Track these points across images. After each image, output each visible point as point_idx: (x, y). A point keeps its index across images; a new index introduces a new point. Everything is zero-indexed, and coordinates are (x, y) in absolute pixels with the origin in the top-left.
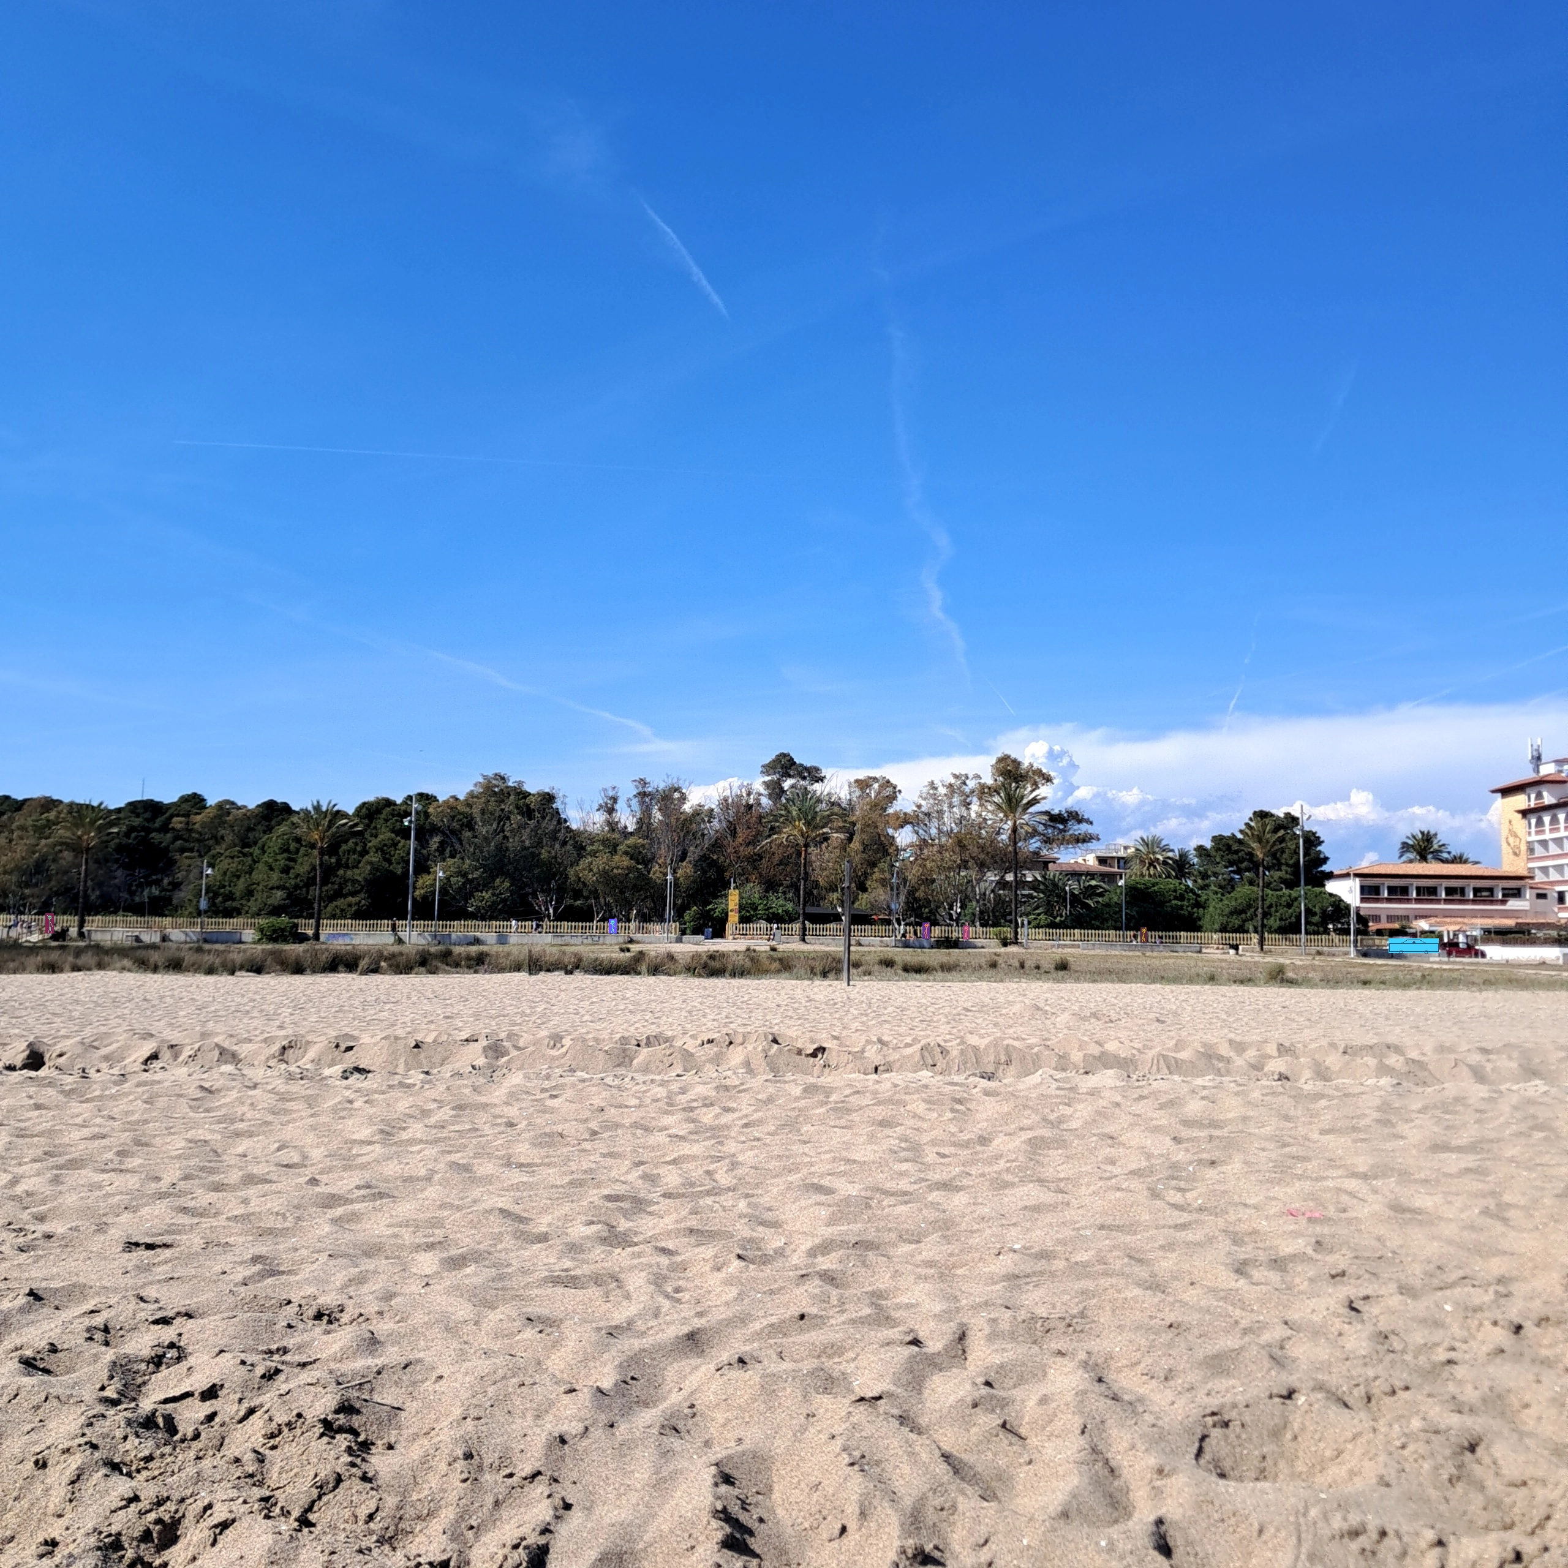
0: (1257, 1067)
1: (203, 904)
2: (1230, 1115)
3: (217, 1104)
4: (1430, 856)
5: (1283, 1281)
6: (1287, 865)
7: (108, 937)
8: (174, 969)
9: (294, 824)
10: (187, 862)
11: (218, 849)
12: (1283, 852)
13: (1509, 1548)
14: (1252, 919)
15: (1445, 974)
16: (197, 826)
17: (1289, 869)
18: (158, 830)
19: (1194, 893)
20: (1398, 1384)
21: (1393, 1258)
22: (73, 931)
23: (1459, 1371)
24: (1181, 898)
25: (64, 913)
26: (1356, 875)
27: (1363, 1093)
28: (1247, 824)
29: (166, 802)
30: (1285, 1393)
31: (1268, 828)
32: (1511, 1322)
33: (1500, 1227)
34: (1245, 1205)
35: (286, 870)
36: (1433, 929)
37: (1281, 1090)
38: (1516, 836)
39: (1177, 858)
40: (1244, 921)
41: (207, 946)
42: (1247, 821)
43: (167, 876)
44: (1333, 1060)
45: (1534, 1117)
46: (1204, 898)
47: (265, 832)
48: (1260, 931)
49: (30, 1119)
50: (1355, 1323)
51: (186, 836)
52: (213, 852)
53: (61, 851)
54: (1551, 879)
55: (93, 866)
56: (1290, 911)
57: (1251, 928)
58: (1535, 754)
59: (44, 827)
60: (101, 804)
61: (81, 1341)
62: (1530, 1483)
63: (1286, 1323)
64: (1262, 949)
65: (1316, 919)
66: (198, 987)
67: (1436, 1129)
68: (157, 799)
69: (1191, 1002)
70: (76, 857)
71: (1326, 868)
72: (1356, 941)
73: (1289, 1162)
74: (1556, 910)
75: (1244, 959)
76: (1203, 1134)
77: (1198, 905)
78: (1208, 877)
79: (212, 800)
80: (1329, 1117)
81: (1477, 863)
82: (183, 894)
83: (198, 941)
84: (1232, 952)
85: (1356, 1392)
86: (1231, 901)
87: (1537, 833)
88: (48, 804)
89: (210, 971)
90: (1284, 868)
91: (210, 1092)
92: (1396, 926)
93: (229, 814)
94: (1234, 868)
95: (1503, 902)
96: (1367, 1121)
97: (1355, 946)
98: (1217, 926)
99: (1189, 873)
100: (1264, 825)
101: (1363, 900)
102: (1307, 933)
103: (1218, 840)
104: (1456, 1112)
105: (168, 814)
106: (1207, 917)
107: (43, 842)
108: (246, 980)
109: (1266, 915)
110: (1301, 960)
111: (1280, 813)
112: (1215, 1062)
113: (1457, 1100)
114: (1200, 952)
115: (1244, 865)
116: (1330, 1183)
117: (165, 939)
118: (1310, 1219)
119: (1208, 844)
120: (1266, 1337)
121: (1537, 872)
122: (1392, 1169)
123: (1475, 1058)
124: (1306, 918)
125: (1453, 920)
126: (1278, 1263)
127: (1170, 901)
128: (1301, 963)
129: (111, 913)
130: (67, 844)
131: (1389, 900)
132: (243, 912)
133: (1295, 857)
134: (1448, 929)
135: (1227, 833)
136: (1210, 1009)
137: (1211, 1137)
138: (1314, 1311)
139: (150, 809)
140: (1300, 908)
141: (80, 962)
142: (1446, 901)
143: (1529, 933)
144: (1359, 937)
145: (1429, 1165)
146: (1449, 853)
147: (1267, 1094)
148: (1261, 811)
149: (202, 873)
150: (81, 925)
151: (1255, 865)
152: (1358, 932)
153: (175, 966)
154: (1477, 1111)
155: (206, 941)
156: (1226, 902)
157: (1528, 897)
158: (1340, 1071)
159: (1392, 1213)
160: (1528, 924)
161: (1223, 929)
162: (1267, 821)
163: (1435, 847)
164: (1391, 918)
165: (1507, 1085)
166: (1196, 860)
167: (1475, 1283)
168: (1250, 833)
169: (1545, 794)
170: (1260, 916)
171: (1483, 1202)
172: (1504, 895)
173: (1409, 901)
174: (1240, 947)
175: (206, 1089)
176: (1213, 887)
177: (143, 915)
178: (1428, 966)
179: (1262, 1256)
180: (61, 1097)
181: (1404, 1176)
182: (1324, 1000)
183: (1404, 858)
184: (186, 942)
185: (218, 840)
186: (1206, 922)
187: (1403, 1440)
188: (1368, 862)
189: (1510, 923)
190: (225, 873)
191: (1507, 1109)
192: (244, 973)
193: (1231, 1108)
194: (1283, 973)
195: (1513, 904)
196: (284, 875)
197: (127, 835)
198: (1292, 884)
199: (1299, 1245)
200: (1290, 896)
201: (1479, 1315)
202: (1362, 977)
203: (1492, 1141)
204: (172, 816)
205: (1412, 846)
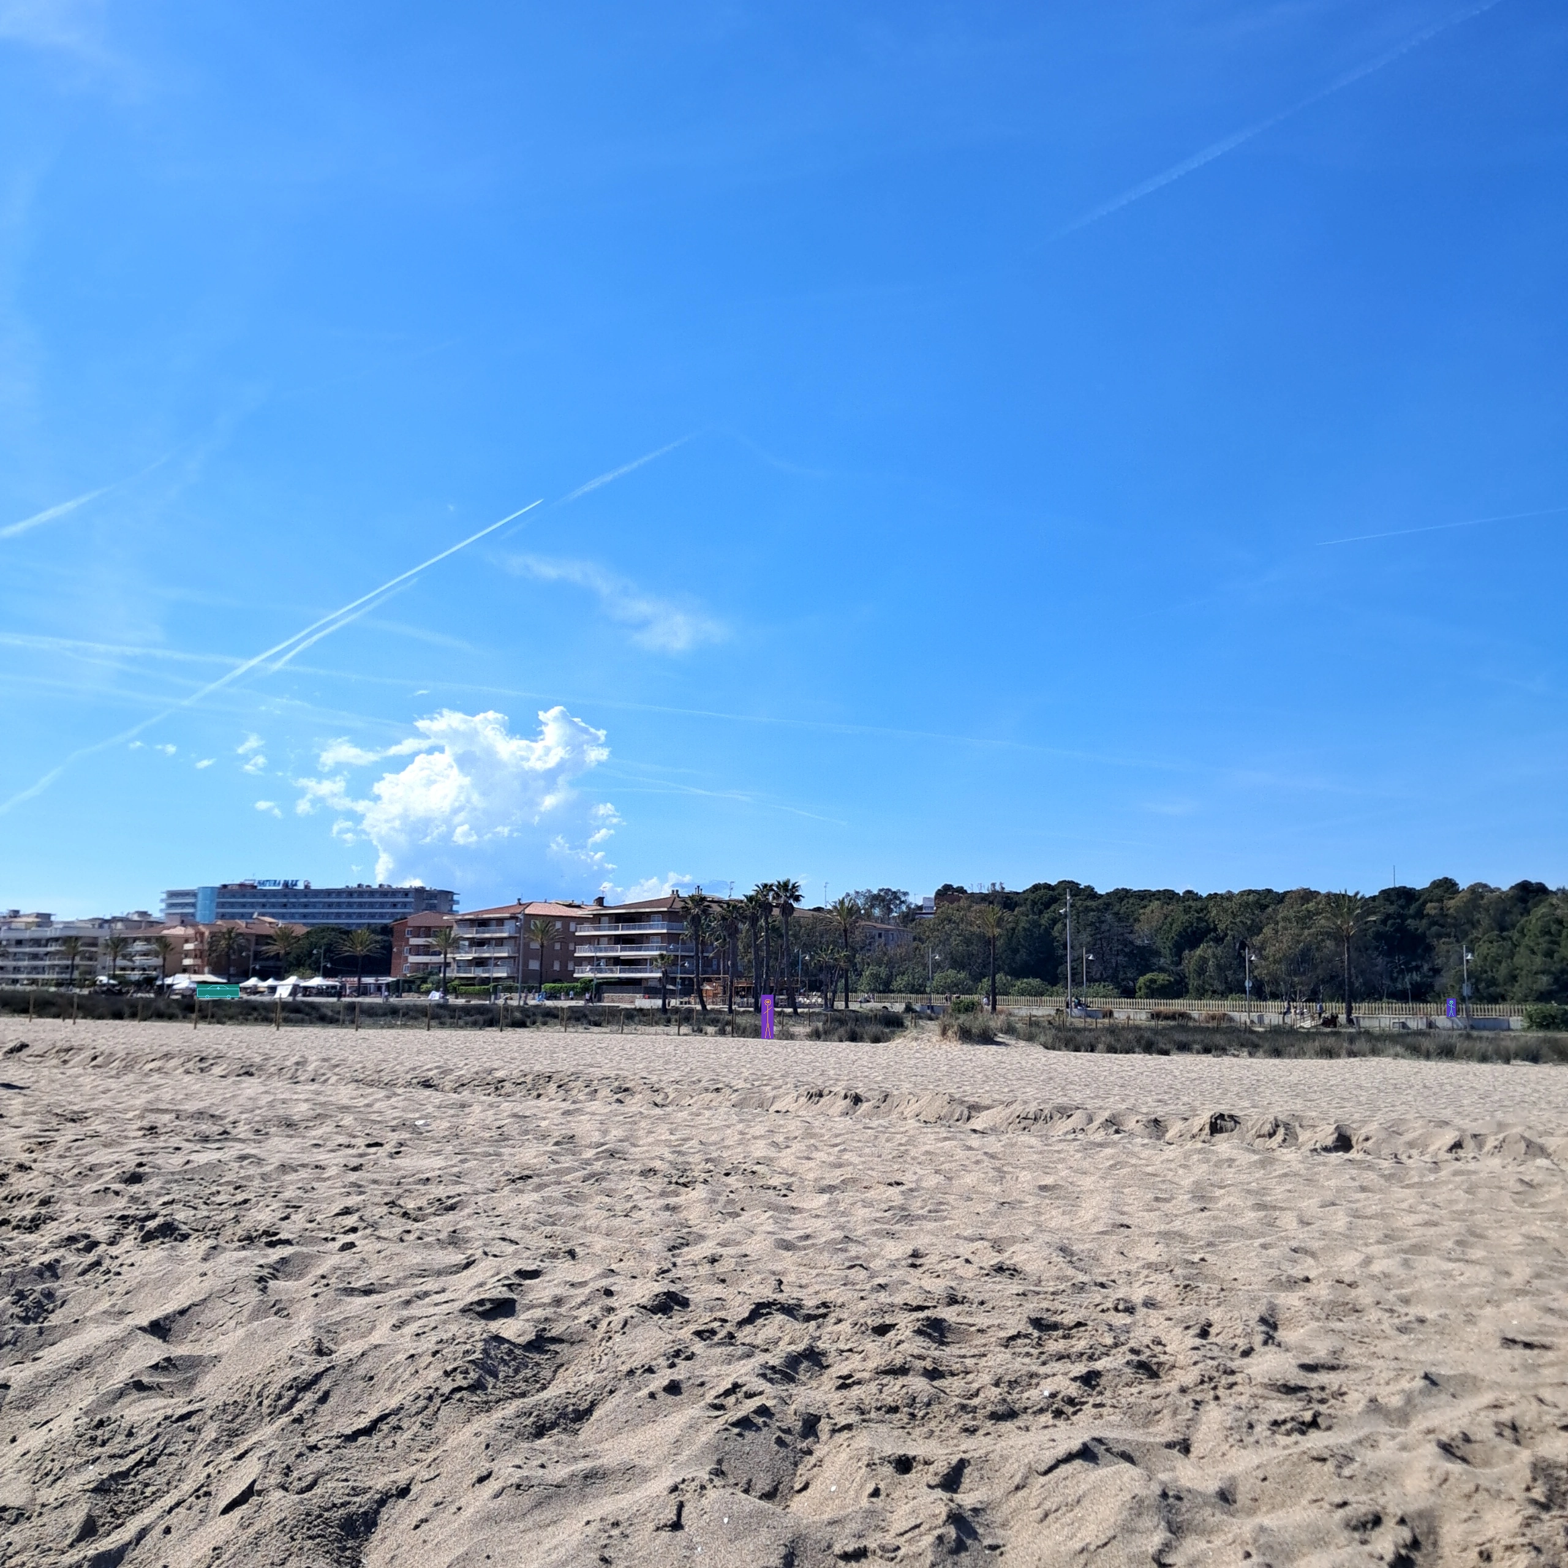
1: (1466, 990)
3: (1542, 1200)
7: (1376, 1023)
8: (1446, 1056)
9: (1552, 905)
10: (1445, 947)
11: (1475, 934)
16: (1451, 911)
18: (1414, 917)
22: (1342, 1018)
25: (1332, 1000)
29: (1418, 888)
35: (1549, 954)
41: (1475, 1033)
43: (1427, 962)
47: (1522, 915)
49: (1358, 1201)
51: (1441, 921)
52: (1470, 937)
53: (1323, 940)
55: (1354, 955)
59: (1306, 917)
60: (1357, 894)
61: (1491, 1435)
66: (1475, 1075)
68: (1408, 886)
70: (1337, 945)
79: (1463, 884)
82: (1445, 980)
83: (1465, 1028)
88: (1308, 895)
89: (1484, 1059)
91: (1532, 1186)
93: (1482, 897)
105: (1421, 901)
107: (1306, 932)
108: (1524, 1069)
117: (1430, 1025)
129: (1375, 1000)
130: (1328, 934)
132: (1508, 998)
139: (1404, 895)
141: (1355, 1047)
149: (1462, 958)
150: (1349, 1012)
153: (1447, 1052)
155: (1473, 1027)
175: (1527, 1183)
177: (1407, 1002)
180: (1382, 1181)
184: (1453, 1029)
185: (1474, 924)
190: (1485, 958)
192: (1519, 1062)
196: (1549, 960)
197: (1384, 922)
204: (1425, 903)
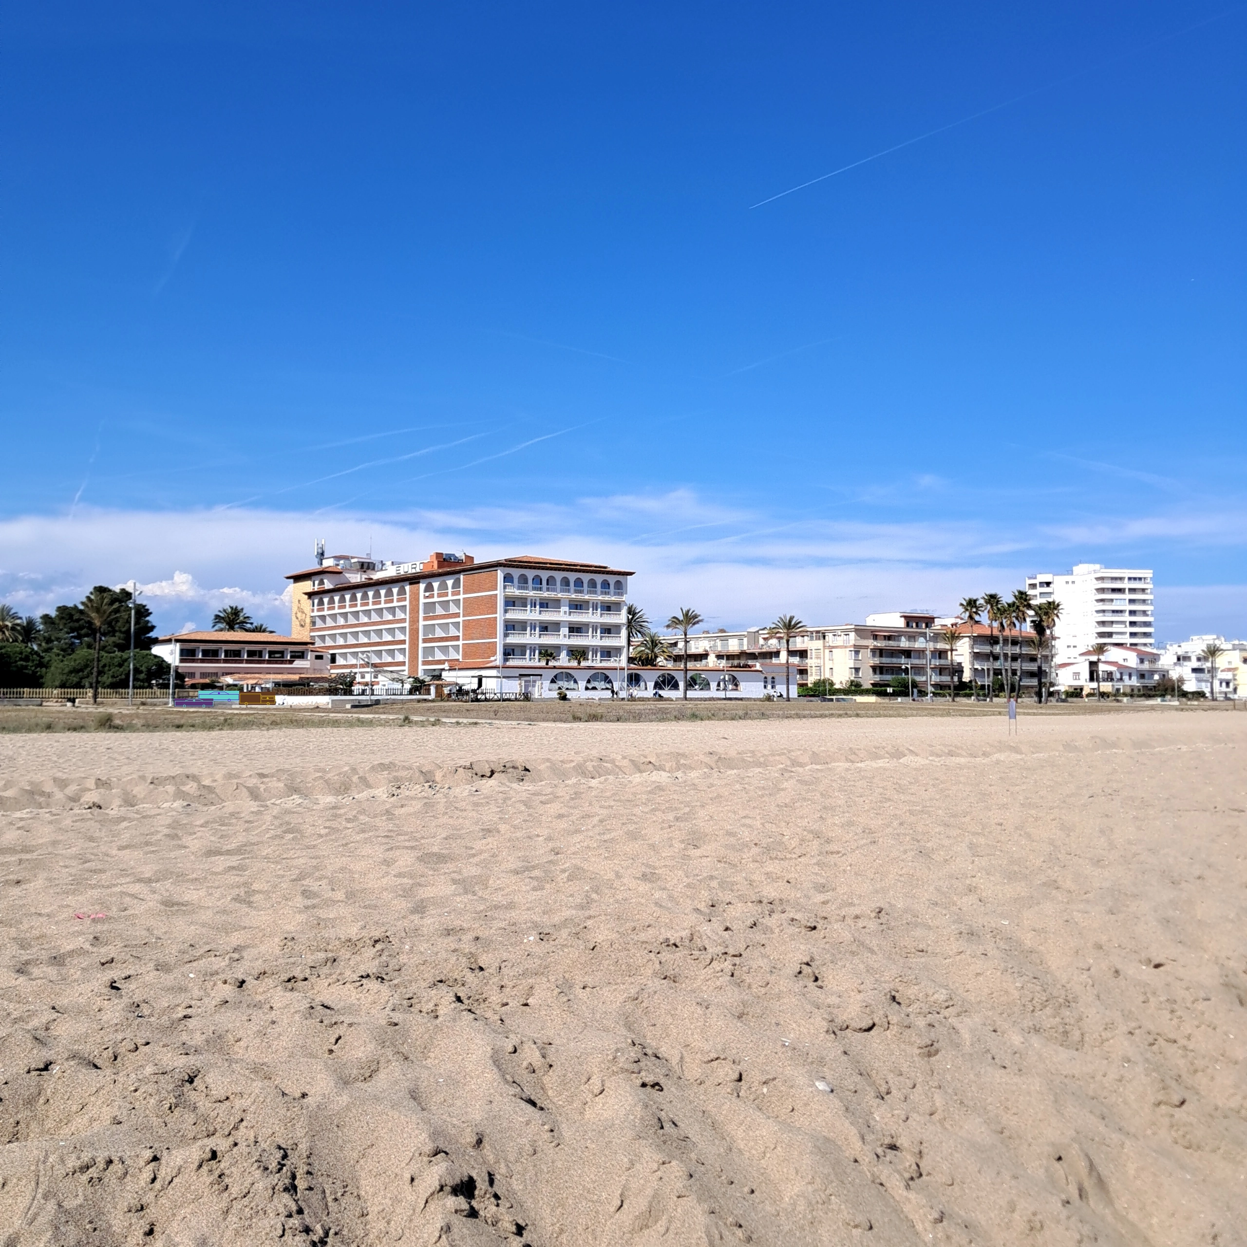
0: (75, 799)
2: (40, 841)
4: (237, 626)
5: (60, 974)
6: (120, 632)
12: (117, 621)
13: (208, 1149)
14: (87, 677)
15: (244, 718)
17: (122, 635)
19: (38, 655)
20: (140, 1041)
21: (156, 942)
23: (191, 1023)
24: (26, 659)
26: (177, 641)
27: (158, 815)
28: (88, 598)
30: (42, 1066)
31: (106, 601)
32: (237, 979)
33: (245, 909)
34: (40, 915)
36: (236, 683)
37: (90, 816)
38: (303, 612)
39: (25, 624)
40: (81, 678)
42: (88, 594)
44: (139, 790)
45: (288, 823)
46: (47, 659)
48: (95, 686)
50: (113, 999)
54: (327, 645)
56: (121, 669)
57: (87, 684)
58: (320, 551)
62: (231, 1098)
63: (54, 1008)
64: (95, 701)
65: (142, 676)
67: (213, 839)
69: (28, 747)
71: (153, 634)
72: (174, 693)
73: (87, 875)
74: (329, 667)
75: (79, 710)
76: (14, 858)
77: (41, 665)
78: (52, 641)
80: (128, 835)
81: (271, 632)
84: (69, 704)
85: (105, 1054)
86: (70, 662)
87: (319, 610)
90: (117, 634)
92: (207, 681)
94: (75, 634)
95: (291, 662)
96: (159, 837)
97: (173, 698)
98: (57, 683)
99: (35, 638)
100: (103, 599)
101: (182, 661)
102: (134, 687)
103: (62, 610)
104: (230, 824)
106: (49, 676)
109: (100, 673)
110: (128, 710)
111: (117, 589)
112: (37, 797)
113: (232, 814)
114: (41, 705)
115: (83, 632)
116: (118, 889)
118: (94, 920)
119: (53, 613)
120: (35, 1022)
121: (317, 639)
122: (171, 873)
123: (253, 782)
124: (134, 675)
125: (253, 675)
126: (57, 960)
127: (16, 662)
128: (128, 712)
131: (202, 661)
133: (127, 625)
134: (247, 682)
135: (70, 604)
136: (44, 753)
137: (20, 860)
138: (81, 994)
140: (129, 666)
142: (248, 662)
143: (308, 685)
144: (177, 690)
145: (202, 867)
146: (252, 624)
147: (76, 821)
148: (101, 587)
151: (93, 631)
152: (176, 686)
154: (246, 822)
156: (66, 663)
157: (309, 658)
158: (144, 798)
159: (163, 907)
160: (308, 678)
161: (63, 686)
162: (105, 595)
163: (241, 618)
164: (204, 675)
165: (273, 801)
166: (41, 627)
167: (218, 954)
168: (89, 605)
169: (325, 581)
170: (95, 674)
171: (237, 891)
172: (291, 657)
173: (218, 661)
174: (77, 700)
176: (55, 650)
178: (230, 711)
179: (44, 955)
181: (181, 877)
182: (142, 741)
183: (216, 628)
186: (48, 678)
187: (136, 1084)
188: (187, 630)
189: (296, 677)
191: (268, 818)
193: (44, 834)
194: (111, 721)
195: (298, 663)
198: (123, 648)
199: (81, 942)
200: (121, 657)
201: (214, 978)
202: (177, 722)
203: (254, 844)
205: (223, 618)
